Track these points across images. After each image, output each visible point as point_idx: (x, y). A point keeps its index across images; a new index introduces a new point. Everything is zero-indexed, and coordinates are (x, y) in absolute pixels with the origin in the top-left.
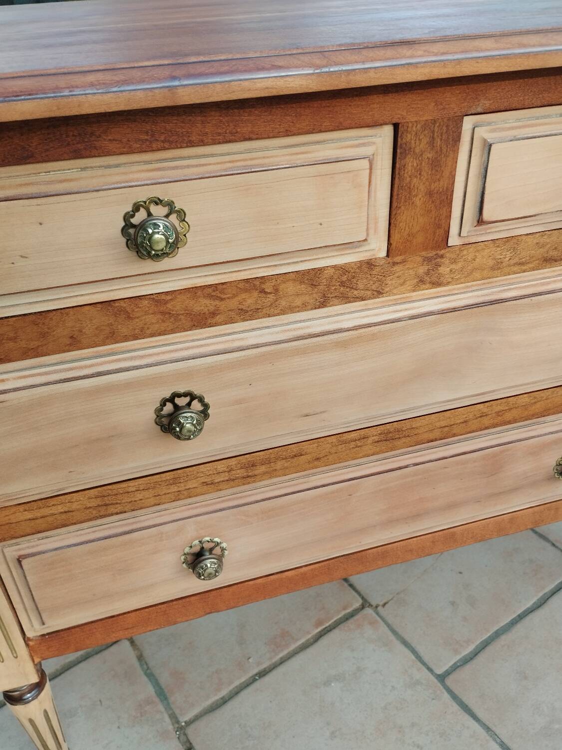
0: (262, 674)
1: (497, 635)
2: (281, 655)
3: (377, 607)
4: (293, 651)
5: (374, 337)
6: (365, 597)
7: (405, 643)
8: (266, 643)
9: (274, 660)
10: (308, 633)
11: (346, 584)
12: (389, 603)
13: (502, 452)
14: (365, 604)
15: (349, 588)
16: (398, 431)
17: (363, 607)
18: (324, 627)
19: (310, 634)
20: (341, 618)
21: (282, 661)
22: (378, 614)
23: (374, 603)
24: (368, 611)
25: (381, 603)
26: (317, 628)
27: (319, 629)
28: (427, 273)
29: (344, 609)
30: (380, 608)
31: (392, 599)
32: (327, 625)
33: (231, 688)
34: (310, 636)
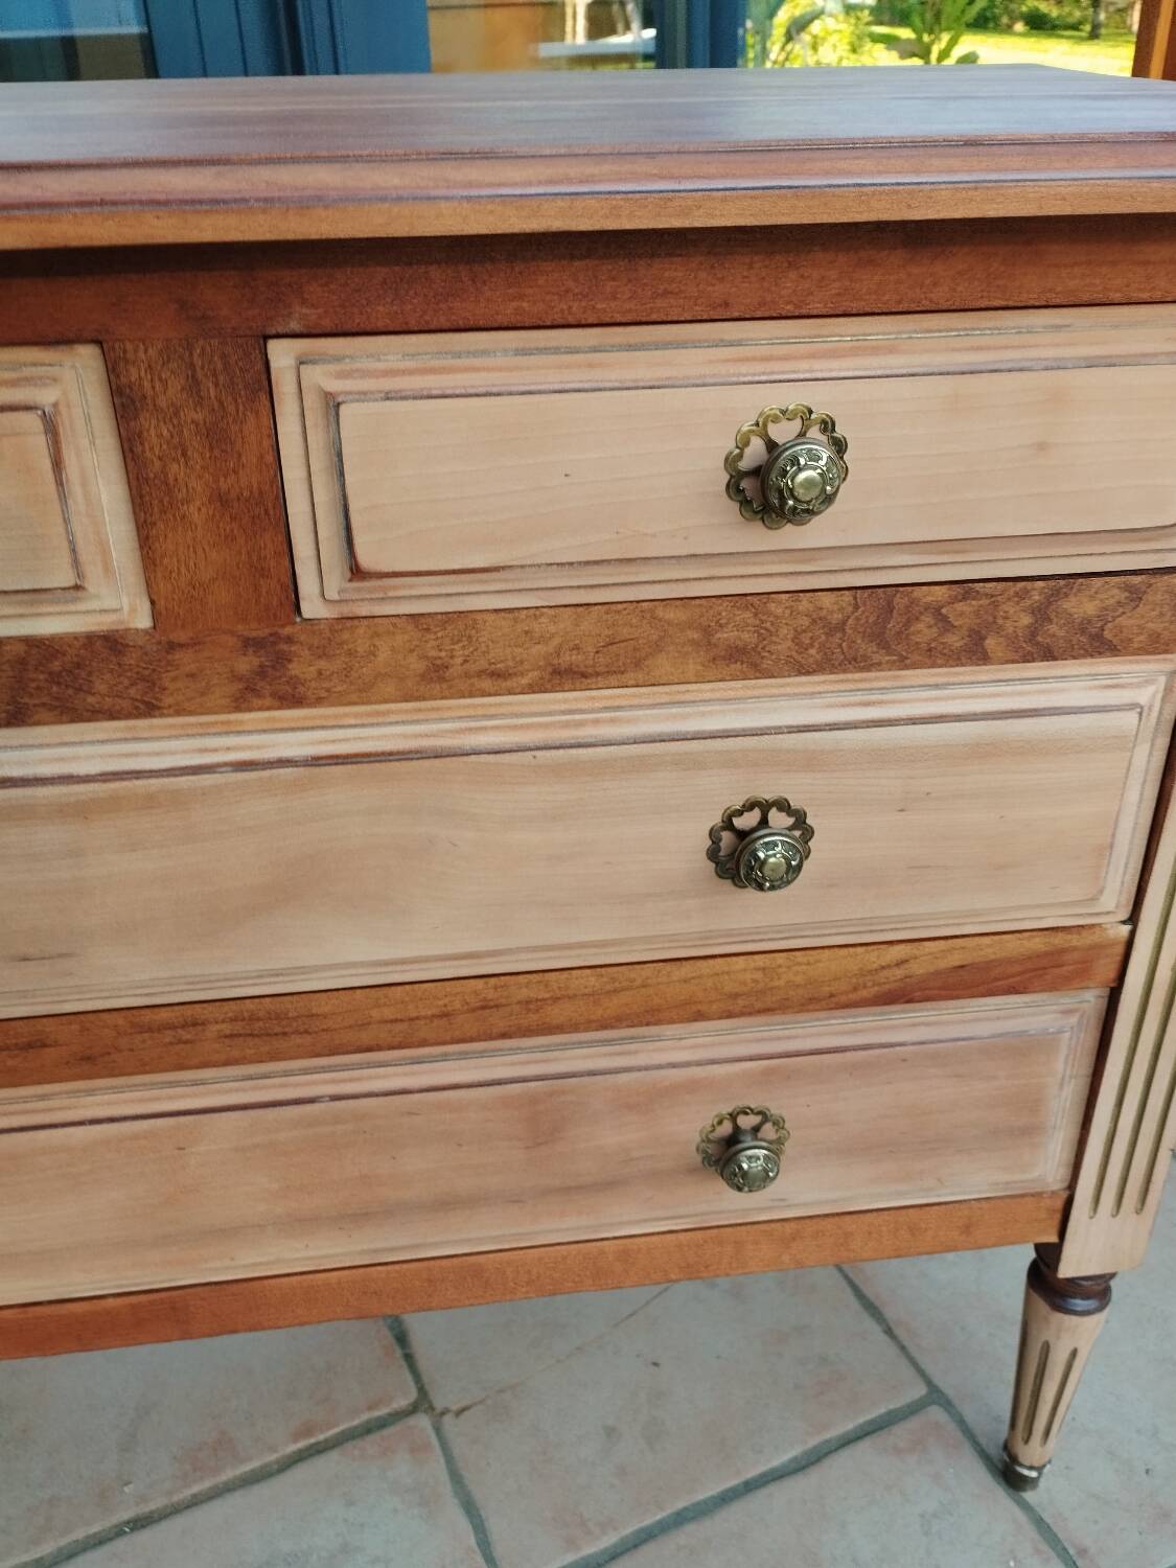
0: (139, 1523)
1: (680, 1519)
2: (195, 1489)
3: (443, 1414)
4: (226, 1483)
5: (150, 802)
6: (427, 1387)
7: (470, 1508)
8: (175, 1458)
9: (175, 1498)
10: (273, 1449)
11: (399, 1352)
12: (472, 1410)
13: (551, 1094)
14: (422, 1403)
15: (403, 1363)
16: (278, 1017)
17: (413, 1410)
18: (313, 1440)
19: (276, 1451)
20: (356, 1427)
21: (195, 1502)
22: (438, 1430)
23: (439, 1405)
24: (423, 1421)
25: (455, 1408)
26: (295, 1441)
27: (302, 1444)
28: (262, 672)
29: (370, 1408)
30: (448, 1419)
31: (481, 1402)
32: (321, 1437)
33: (64, 1542)
34: (273, 1457)
